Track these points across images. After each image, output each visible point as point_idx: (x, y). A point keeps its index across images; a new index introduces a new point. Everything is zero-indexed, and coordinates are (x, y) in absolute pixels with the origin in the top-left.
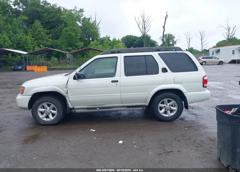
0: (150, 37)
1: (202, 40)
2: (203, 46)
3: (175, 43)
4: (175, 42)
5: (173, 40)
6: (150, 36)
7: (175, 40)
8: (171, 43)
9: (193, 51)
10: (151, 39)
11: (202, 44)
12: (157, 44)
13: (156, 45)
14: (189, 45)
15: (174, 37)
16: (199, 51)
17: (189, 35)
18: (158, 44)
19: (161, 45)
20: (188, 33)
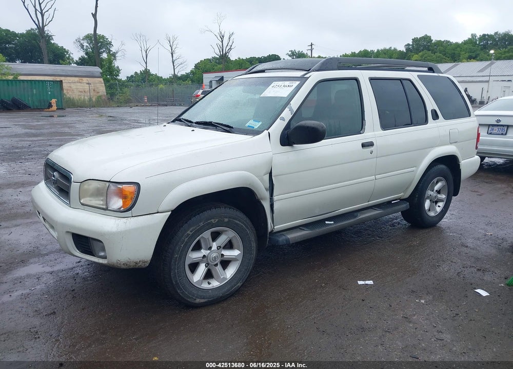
0: (51, 36)
1: (172, 54)
2: (175, 67)
3: (115, 57)
4: (114, 55)
5: (110, 51)
6: (50, 34)
7: (113, 49)
8: (105, 56)
9: (151, 77)
10: (52, 42)
11: (173, 64)
12: (69, 55)
13: (68, 58)
14: (146, 63)
15: (110, 43)
16: (162, 77)
17: (145, 42)
18: (71, 55)
19: (80, 59)
20: (142, 37)
